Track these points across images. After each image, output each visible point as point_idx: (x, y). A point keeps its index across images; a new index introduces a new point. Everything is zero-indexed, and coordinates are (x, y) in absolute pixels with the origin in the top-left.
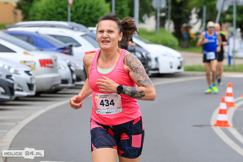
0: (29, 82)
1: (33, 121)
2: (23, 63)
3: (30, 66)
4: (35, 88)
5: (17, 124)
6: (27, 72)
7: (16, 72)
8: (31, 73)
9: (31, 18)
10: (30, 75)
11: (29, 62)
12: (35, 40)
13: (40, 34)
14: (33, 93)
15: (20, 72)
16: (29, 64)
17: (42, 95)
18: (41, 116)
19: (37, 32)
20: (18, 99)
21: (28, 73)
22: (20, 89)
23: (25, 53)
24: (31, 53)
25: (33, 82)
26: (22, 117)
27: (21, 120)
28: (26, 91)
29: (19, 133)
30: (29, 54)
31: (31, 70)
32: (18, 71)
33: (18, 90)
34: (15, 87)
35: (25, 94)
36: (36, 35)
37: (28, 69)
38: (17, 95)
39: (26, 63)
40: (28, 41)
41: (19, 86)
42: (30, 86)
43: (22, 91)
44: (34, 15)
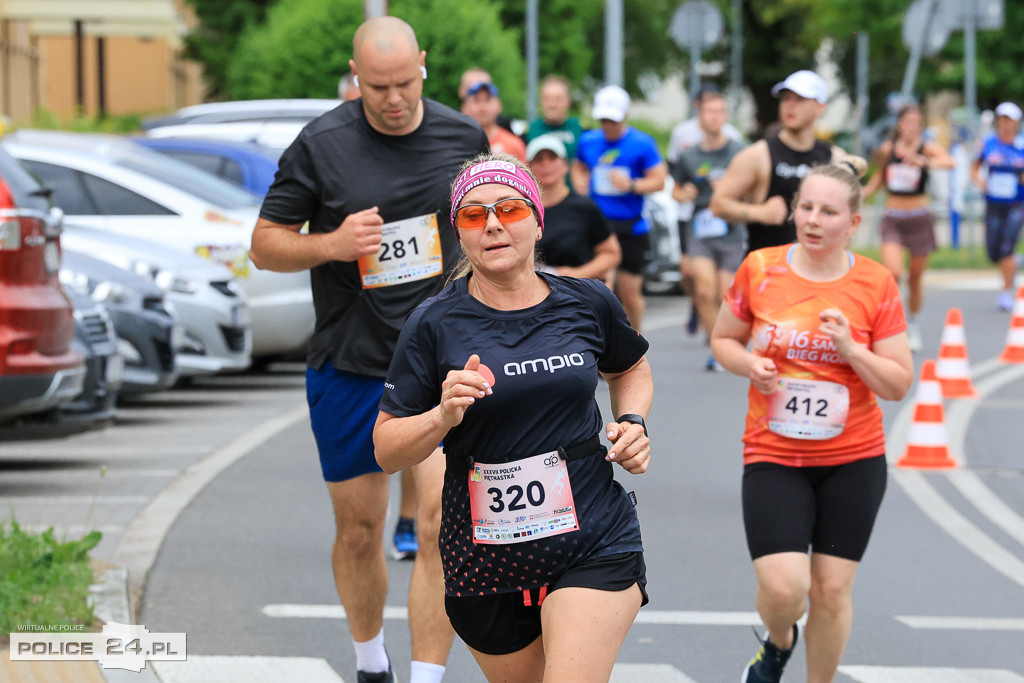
0: (228, 321)
1: (242, 460)
2: (204, 251)
3: (229, 264)
4: (248, 343)
5: (183, 472)
6: (220, 286)
7: (180, 286)
8: (232, 287)
9: (237, 91)
10: (230, 294)
11: (228, 248)
12: (245, 167)
13: (264, 147)
14: (242, 361)
15: (192, 286)
16: (226, 256)
17: (276, 367)
18: (271, 441)
19: (254, 141)
20: (187, 382)
21: (223, 288)
22: (196, 346)
23: (212, 217)
24: (233, 215)
25: (243, 320)
26: (204, 449)
27: (200, 458)
28: (218, 355)
29: (190, 505)
30: (225, 220)
31: (235, 279)
32: (185, 283)
33: (188, 351)
34: (178, 339)
35: (212, 363)
36: (251, 148)
37: (222, 273)
38: (183, 367)
39: (216, 254)
40: (221, 173)
41: (189, 334)
42: (232, 336)
43: (202, 353)
44: (247, 81)
